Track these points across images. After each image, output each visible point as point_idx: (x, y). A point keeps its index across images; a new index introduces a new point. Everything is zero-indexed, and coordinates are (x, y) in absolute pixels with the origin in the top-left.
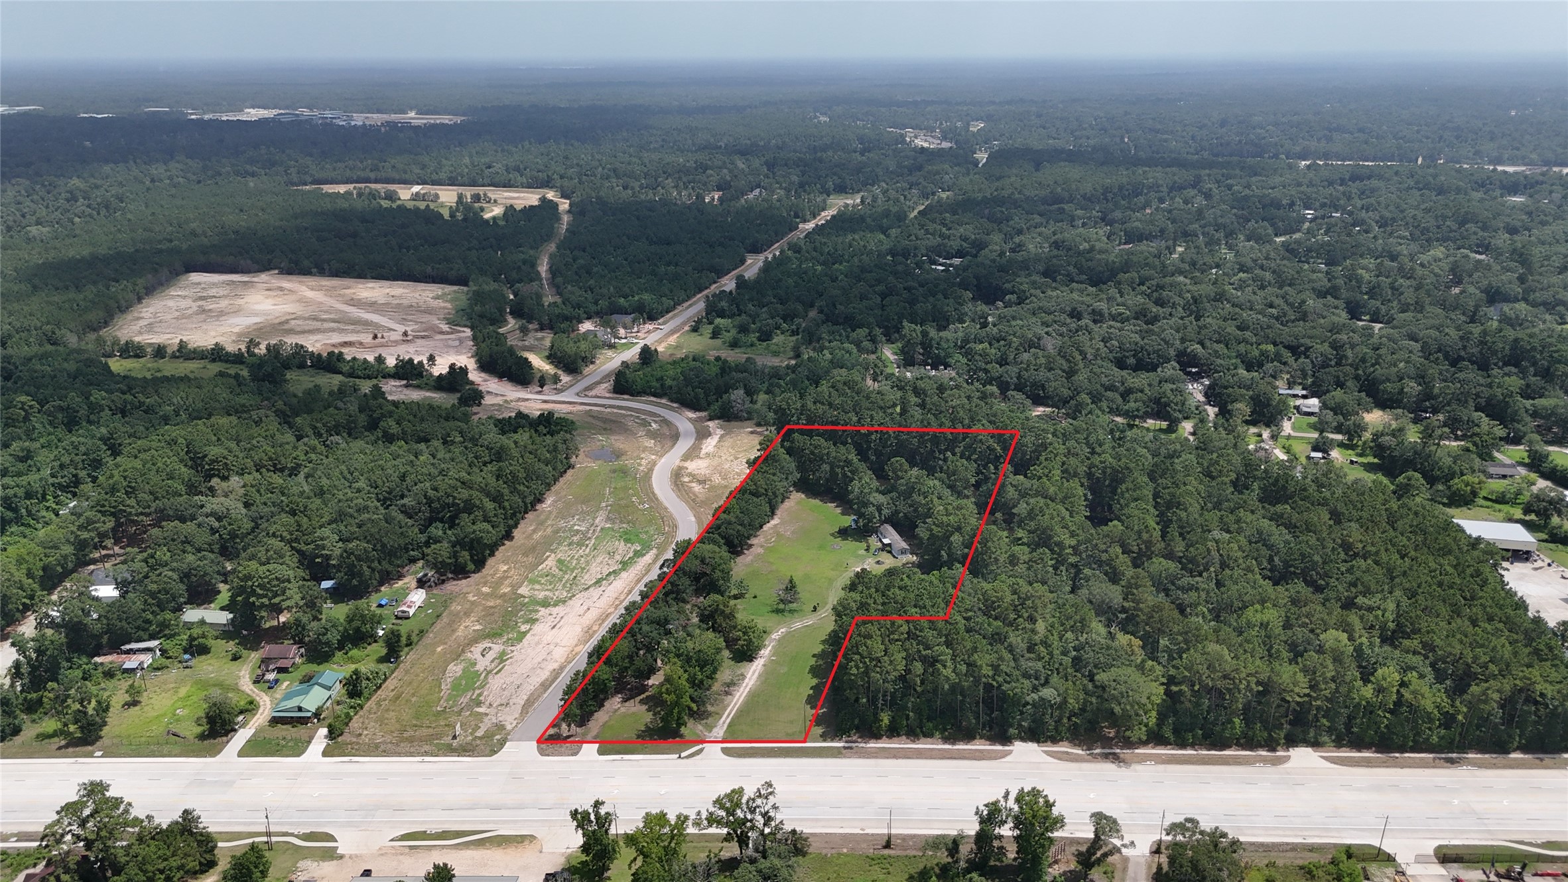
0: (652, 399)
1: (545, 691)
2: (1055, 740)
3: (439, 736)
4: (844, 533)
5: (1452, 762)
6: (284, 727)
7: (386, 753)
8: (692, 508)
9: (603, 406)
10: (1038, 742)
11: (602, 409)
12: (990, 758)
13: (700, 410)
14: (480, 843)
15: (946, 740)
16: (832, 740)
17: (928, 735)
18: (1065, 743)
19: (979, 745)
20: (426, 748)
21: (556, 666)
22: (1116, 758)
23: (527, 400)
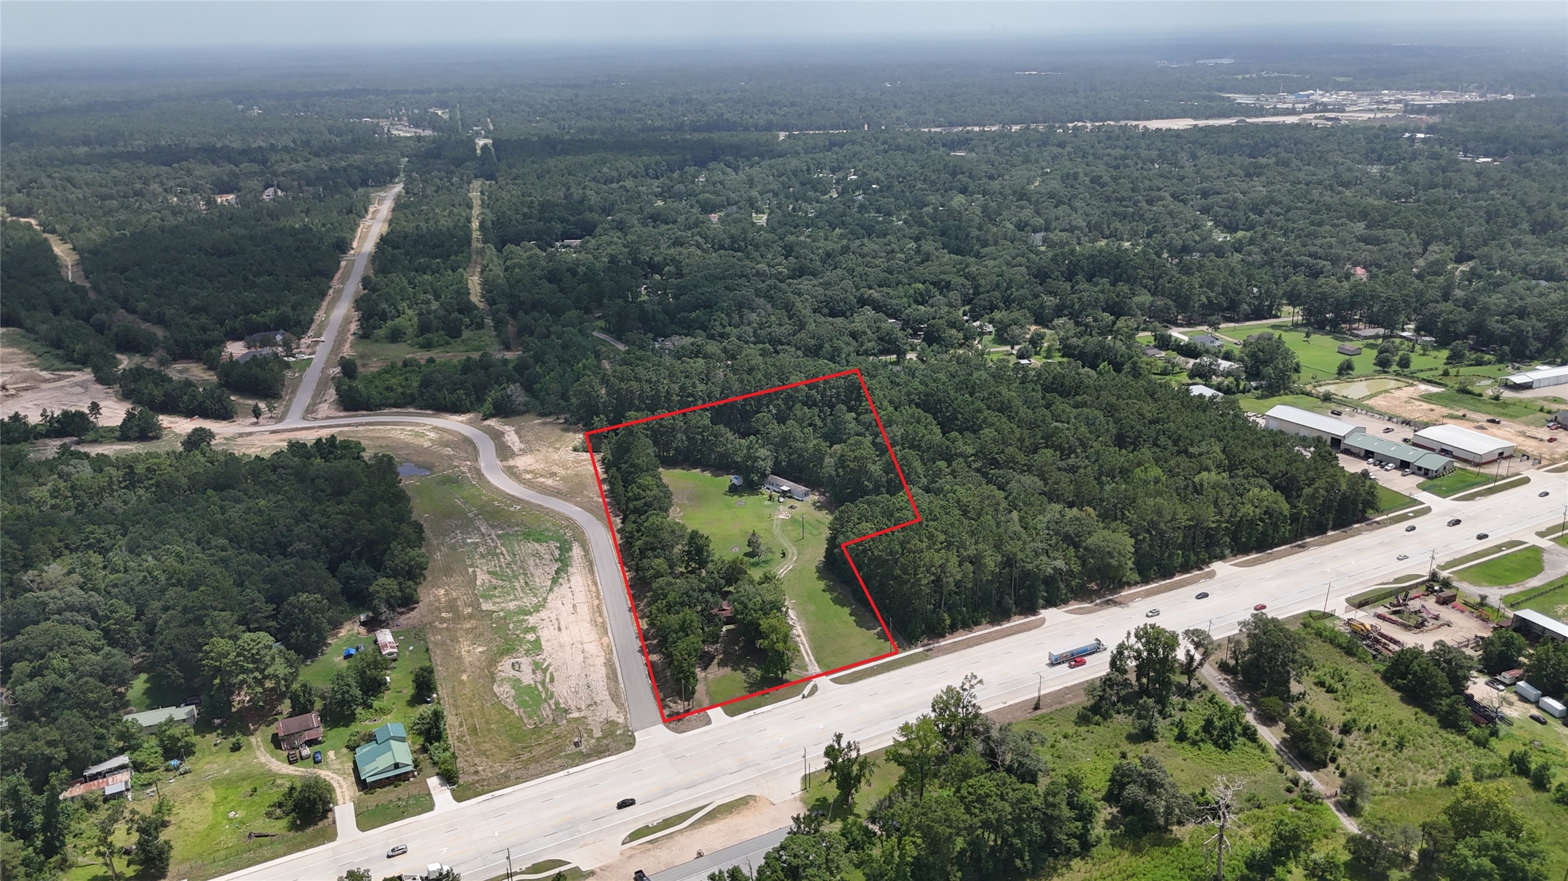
0: (394, 410)
1: (617, 681)
2: (1065, 602)
3: (561, 748)
4: (733, 490)
5: (1303, 547)
6: (386, 789)
7: (519, 780)
8: (570, 501)
9: (349, 425)
10: (1055, 606)
11: (354, 429)
12: (1035, 627)
13: (464, 413)
14: (712, 816)
15: (993, 622)
16: (910, 648)
17: (977, 623)
18: (1072, 602)
19: (1017, 621)
20: (558, 762)
21: (602, 660)
22: (1115, 603)
23: (250, 434)
